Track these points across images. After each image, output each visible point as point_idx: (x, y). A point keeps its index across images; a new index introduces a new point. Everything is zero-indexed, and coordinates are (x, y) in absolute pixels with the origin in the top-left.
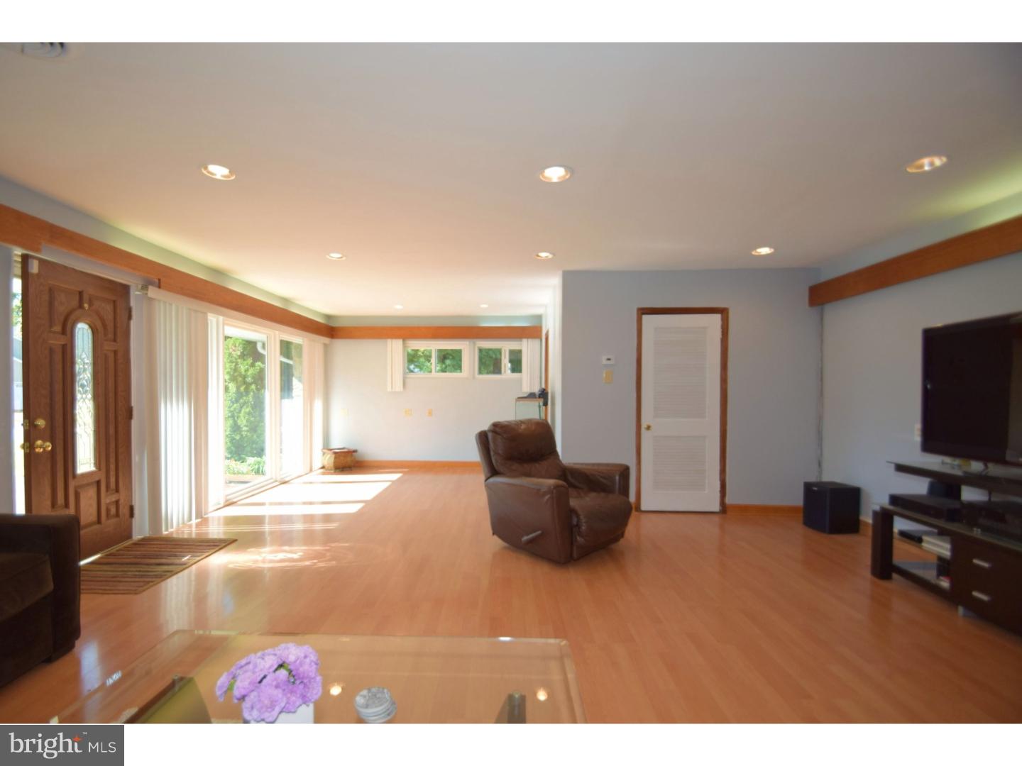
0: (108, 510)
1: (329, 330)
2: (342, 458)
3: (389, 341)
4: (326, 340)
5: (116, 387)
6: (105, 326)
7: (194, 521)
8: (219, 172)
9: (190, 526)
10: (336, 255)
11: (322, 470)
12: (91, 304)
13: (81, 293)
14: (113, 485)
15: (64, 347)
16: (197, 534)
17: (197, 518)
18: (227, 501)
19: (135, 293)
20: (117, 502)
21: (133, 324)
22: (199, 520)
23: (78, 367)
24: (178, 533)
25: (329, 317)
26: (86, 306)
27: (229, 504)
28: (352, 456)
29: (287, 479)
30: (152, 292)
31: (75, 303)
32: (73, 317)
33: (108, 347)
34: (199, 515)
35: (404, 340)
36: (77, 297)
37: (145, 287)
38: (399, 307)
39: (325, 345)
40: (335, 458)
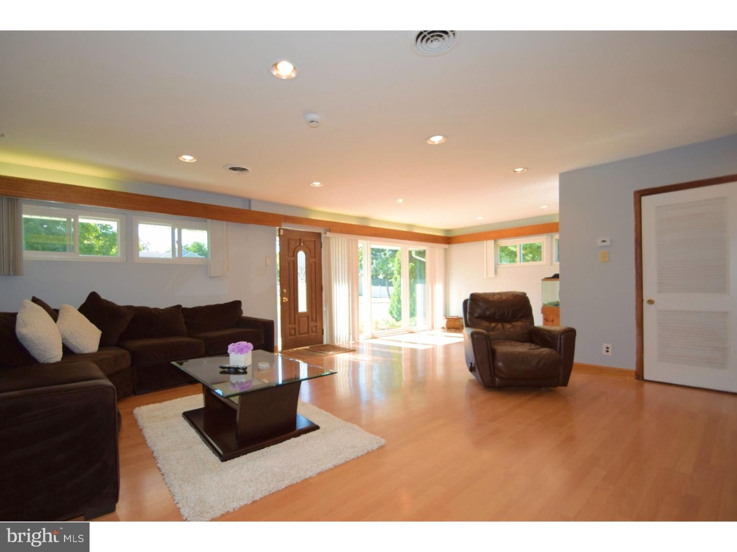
0: (312, 329)
1: (448, 239)
2: (452, 322)
3: (485, 242)
4: (446, 246)
5: (315, 277)
6: (310, 252)
7: (351, 342)
8: (317, 184)
9: (349, 344)
10: (400, 201)
11: (442, 329)
12: (304, 243)
13: (300, 239)
14: (314, 319)
15: (294, 261)
16: (353, 347)
17: (353, 340)
18: (372, 336)
19: (323, 236)
20: (316, 326)
21: (323, 248)
22: (354, 342)
23: (299, 271)
24: (343, 345)
25: (448, 231)
26: (302, 244)
27: (374, 337)
28: (459, 321)
29: (414, 331)
30: (329, 234)
31: (298, 244)
32: (297, 249)
33: (312, 260)
34: (354, 339)
35: (495, 240)
36: (299, 242)
37: (325, 233)
38: (480, 218)
39: (445, 250)
40: (447, 322)
